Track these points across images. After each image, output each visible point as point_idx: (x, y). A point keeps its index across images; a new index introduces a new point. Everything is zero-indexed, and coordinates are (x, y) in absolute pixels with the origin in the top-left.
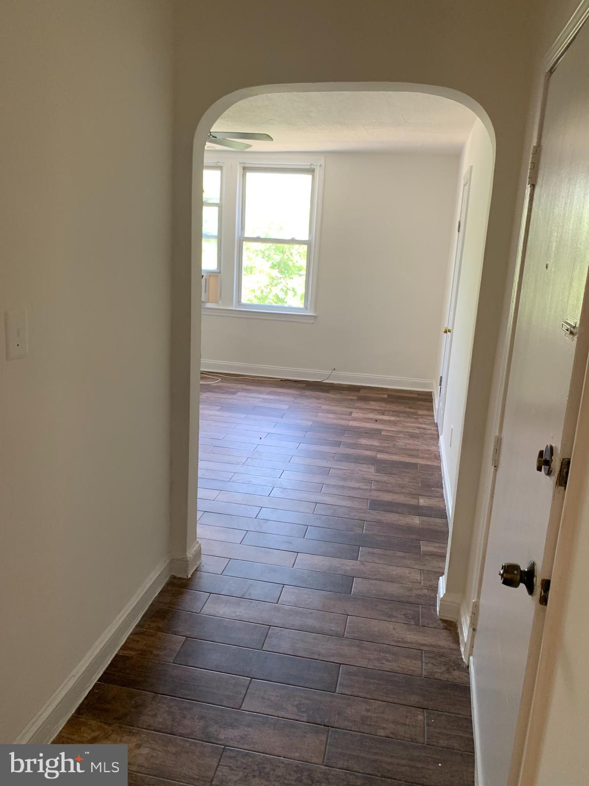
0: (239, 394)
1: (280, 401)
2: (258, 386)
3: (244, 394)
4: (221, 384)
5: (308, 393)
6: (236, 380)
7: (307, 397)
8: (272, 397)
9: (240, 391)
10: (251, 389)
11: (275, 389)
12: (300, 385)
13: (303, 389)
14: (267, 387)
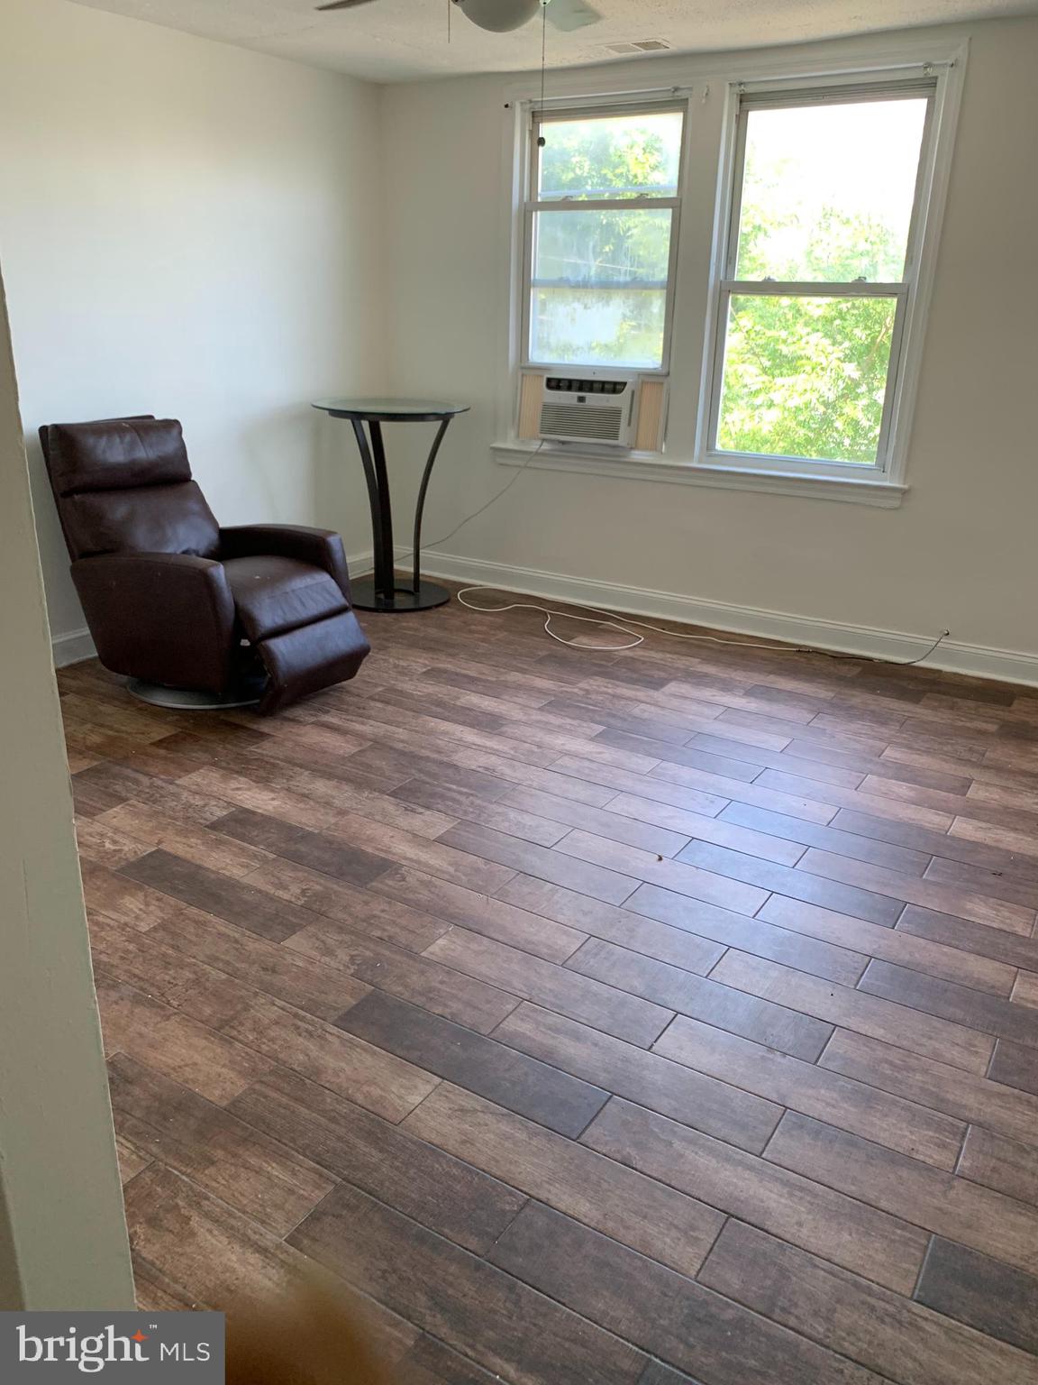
0: (672, 687)
1: (771, 718)
2: (729, 665)
3: (685, 689)
4: (640, 653)
5: (859, 698)
6: (683, 643)
7: (851, 713)
8: (752, 705)
9: (675, 679)
10: (706, 675)
11: (772, 677)
12: (844, 670)
13: (851, 683)
14: (752, 670)
